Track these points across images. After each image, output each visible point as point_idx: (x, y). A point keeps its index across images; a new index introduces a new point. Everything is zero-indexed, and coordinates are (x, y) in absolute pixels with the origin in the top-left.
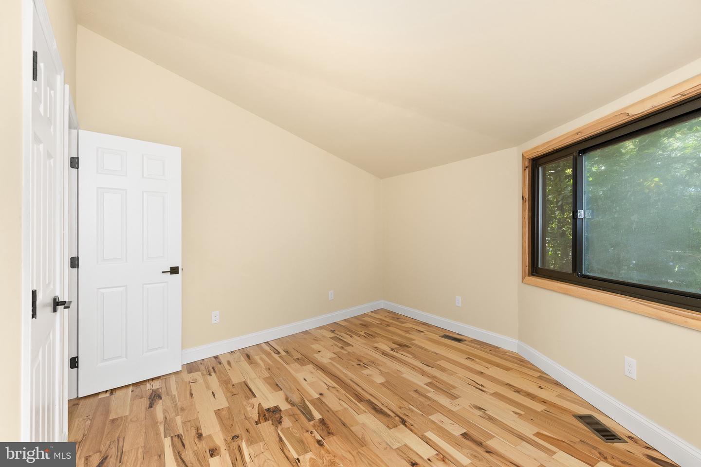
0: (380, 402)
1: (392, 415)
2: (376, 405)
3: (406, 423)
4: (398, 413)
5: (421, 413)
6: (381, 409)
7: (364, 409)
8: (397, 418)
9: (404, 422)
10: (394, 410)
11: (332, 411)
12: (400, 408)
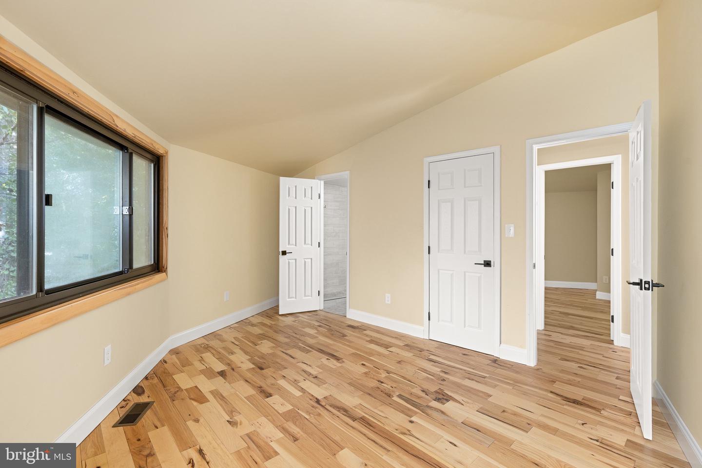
0: (342, 420)
1: (328, 407)
2: (345, 415)
3: (316, 400)
4: (322, 409)
5: (298, 411)
6: (339, 411)
7: (356, 410)
8: (323, 404)
9: (318, 401)
10: (325, 411)
11: (388, 405)
12: (319, 415)
